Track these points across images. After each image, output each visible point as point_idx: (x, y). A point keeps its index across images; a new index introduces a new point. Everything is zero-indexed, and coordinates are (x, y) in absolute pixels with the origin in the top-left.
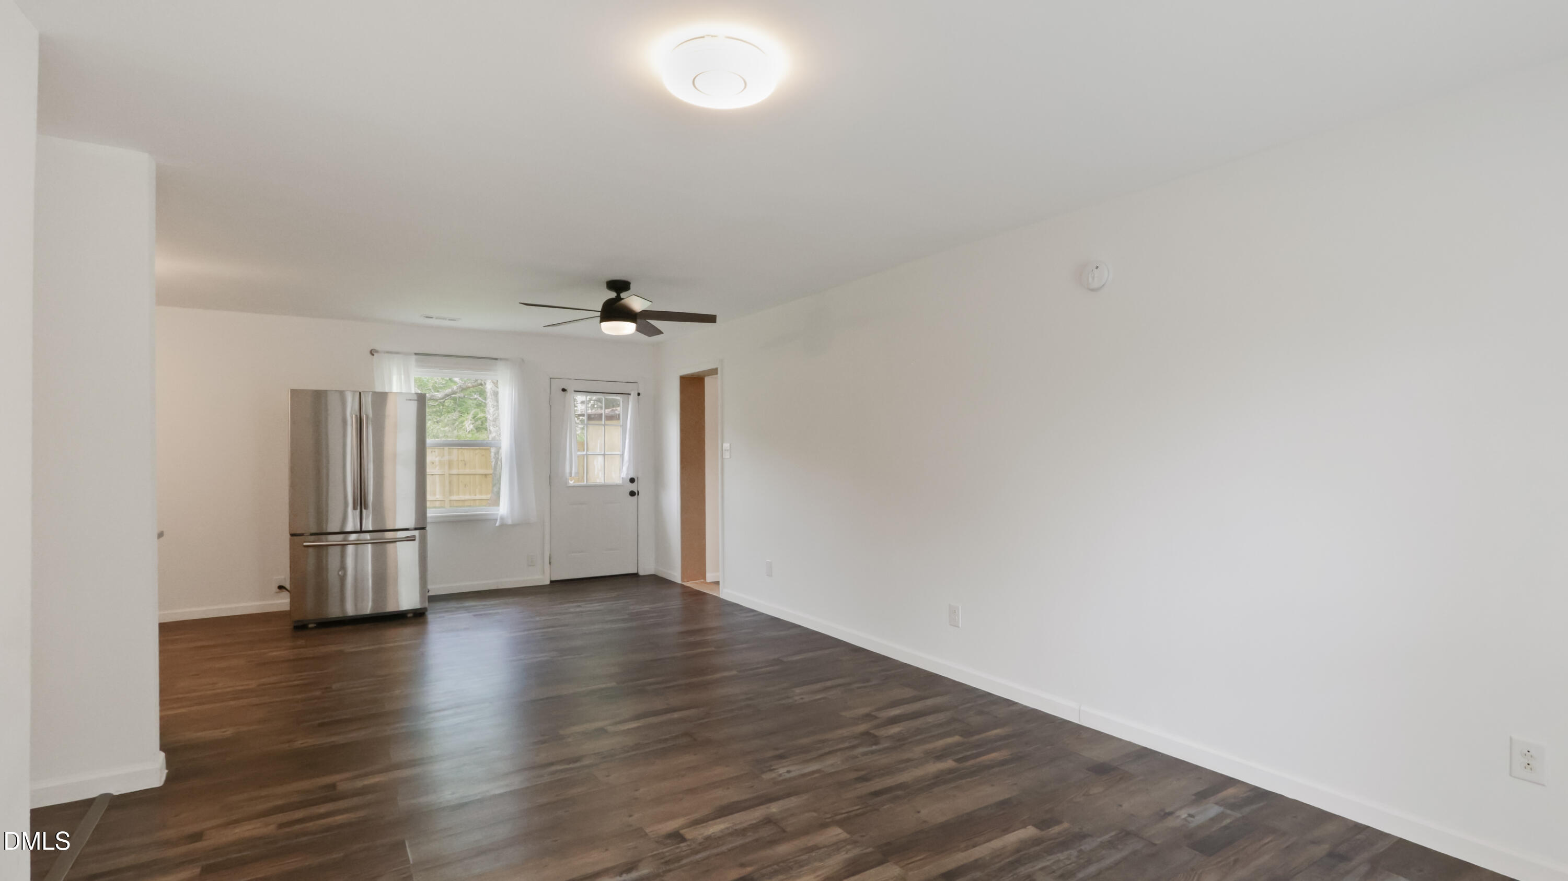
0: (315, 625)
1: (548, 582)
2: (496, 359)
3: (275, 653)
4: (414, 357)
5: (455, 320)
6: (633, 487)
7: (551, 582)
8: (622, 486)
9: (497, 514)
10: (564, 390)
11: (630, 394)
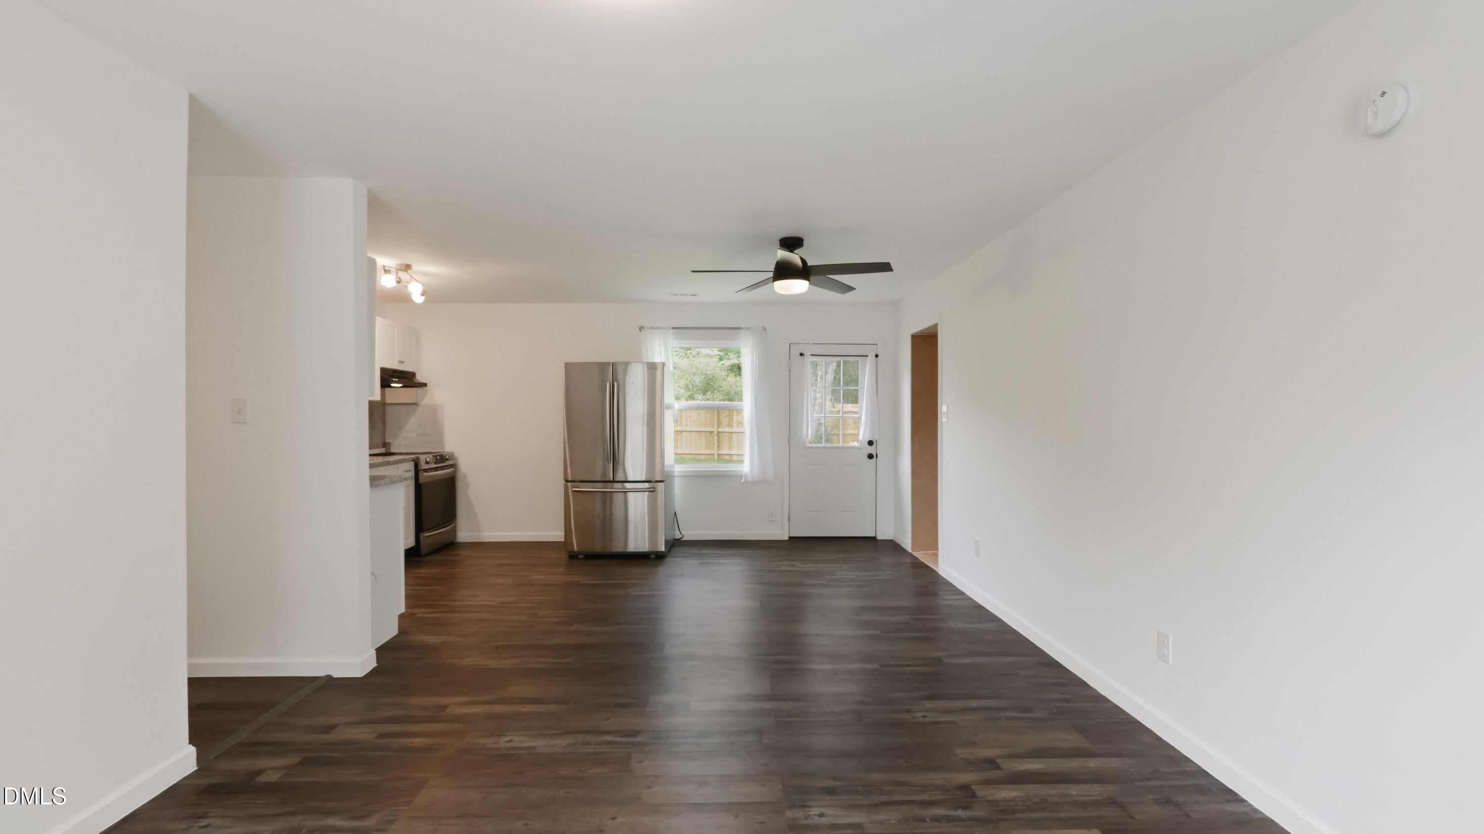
0: (583, 556)
1: (787, 538)
2: (739, 328)
3: (537, 577)
4: (672, 331)
5: (696, 295)
6: (871, 449)
7: (790, 538)
8: (860, 448)
9: (742, 471)
10: (801, 354)
11: (867, 356)
